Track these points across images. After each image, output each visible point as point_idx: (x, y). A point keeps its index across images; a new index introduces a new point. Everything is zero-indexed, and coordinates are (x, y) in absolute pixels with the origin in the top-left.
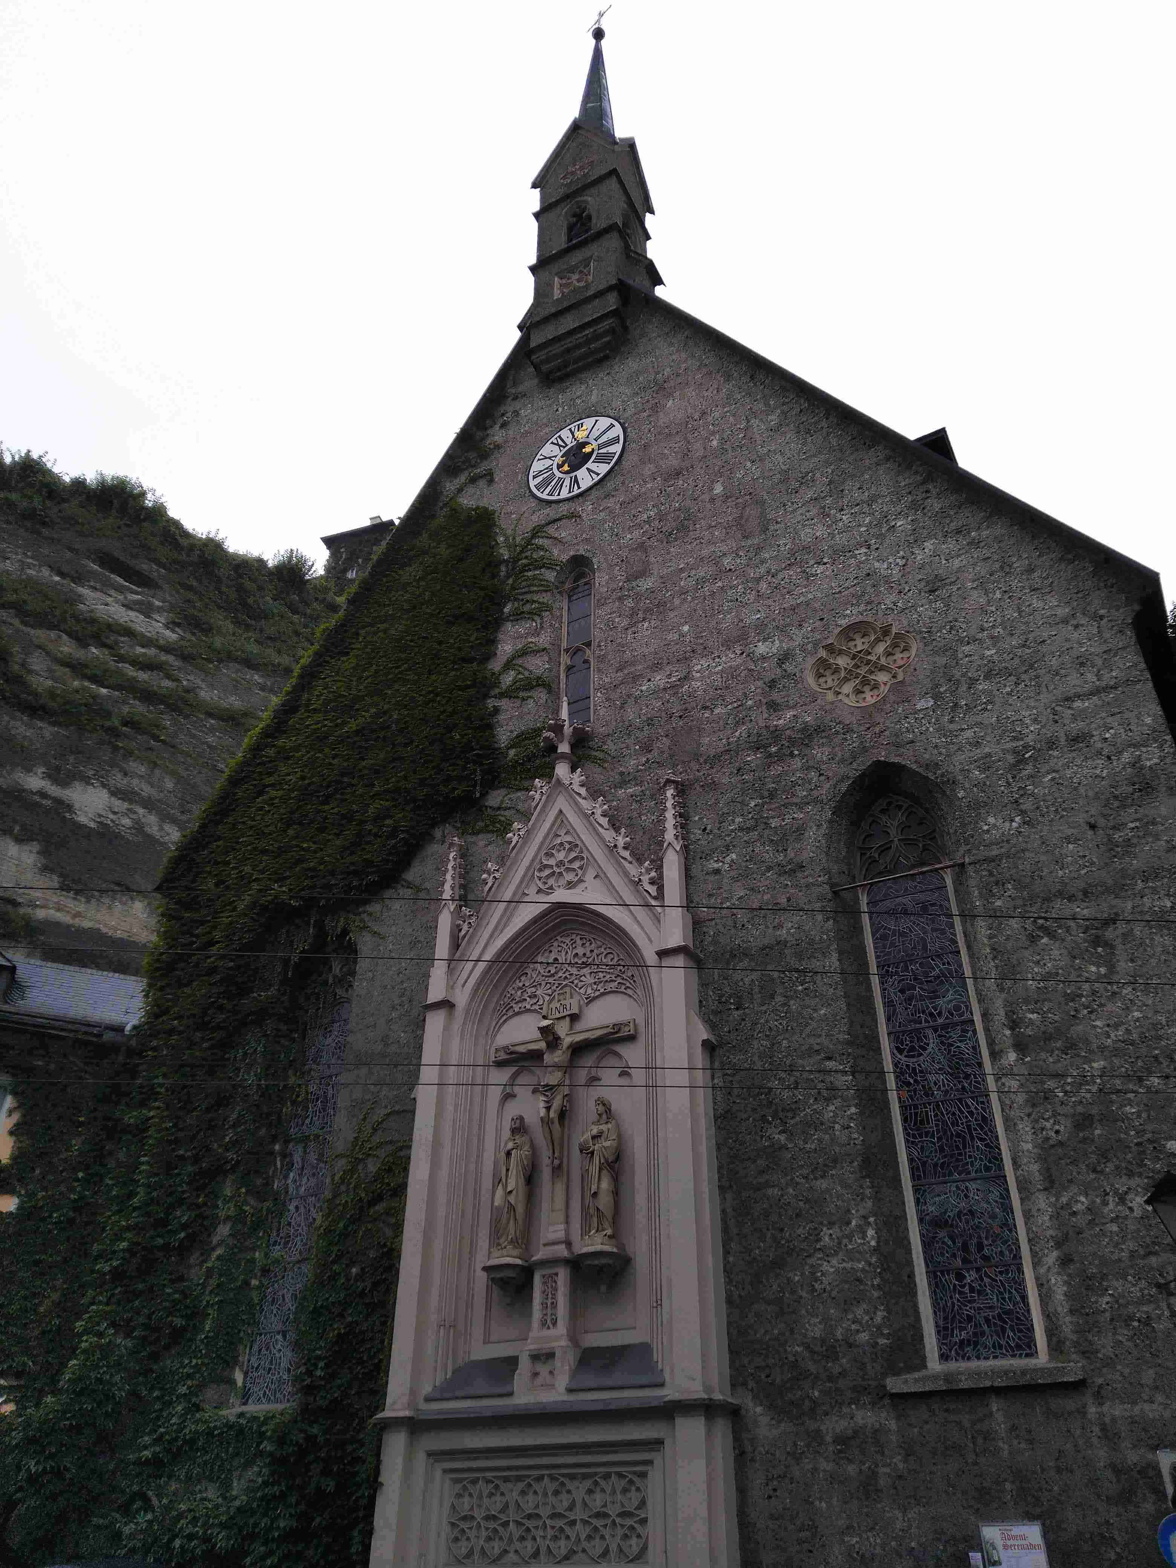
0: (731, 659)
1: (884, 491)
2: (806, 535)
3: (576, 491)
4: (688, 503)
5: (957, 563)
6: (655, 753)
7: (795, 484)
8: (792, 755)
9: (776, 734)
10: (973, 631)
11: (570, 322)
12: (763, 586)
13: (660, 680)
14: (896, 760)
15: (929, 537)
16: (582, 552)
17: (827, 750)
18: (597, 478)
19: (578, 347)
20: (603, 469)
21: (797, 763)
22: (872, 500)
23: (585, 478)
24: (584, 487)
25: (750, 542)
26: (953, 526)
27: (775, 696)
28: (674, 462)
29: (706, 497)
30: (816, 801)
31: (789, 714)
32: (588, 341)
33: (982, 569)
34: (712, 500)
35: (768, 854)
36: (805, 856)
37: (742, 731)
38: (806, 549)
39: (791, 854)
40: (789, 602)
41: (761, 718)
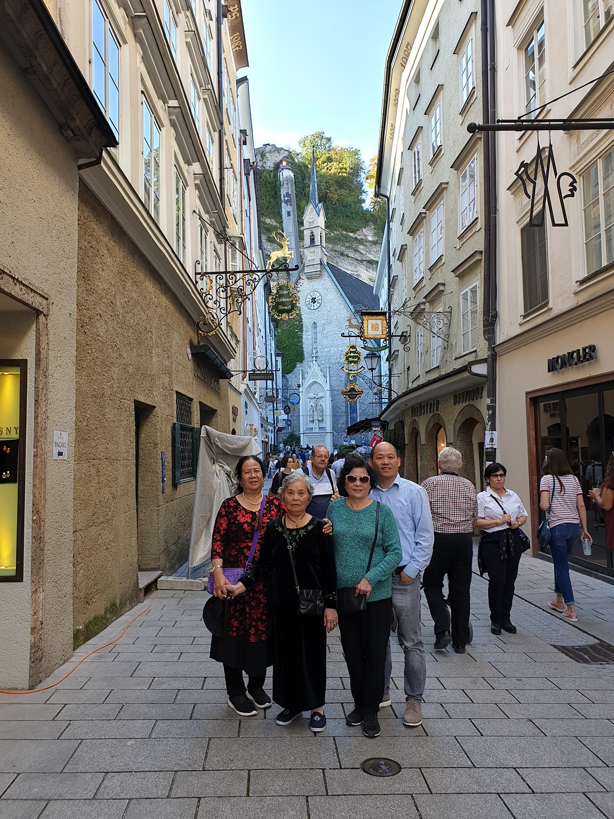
0: (336, 349)
3: (314, 308)
6: (326, 361)
9: (340, 362)
11: (312, 269)
13: (327, 349)
16: (315, 322)
18: (317, 307)
32: (315, 275)
35: (338, 379)
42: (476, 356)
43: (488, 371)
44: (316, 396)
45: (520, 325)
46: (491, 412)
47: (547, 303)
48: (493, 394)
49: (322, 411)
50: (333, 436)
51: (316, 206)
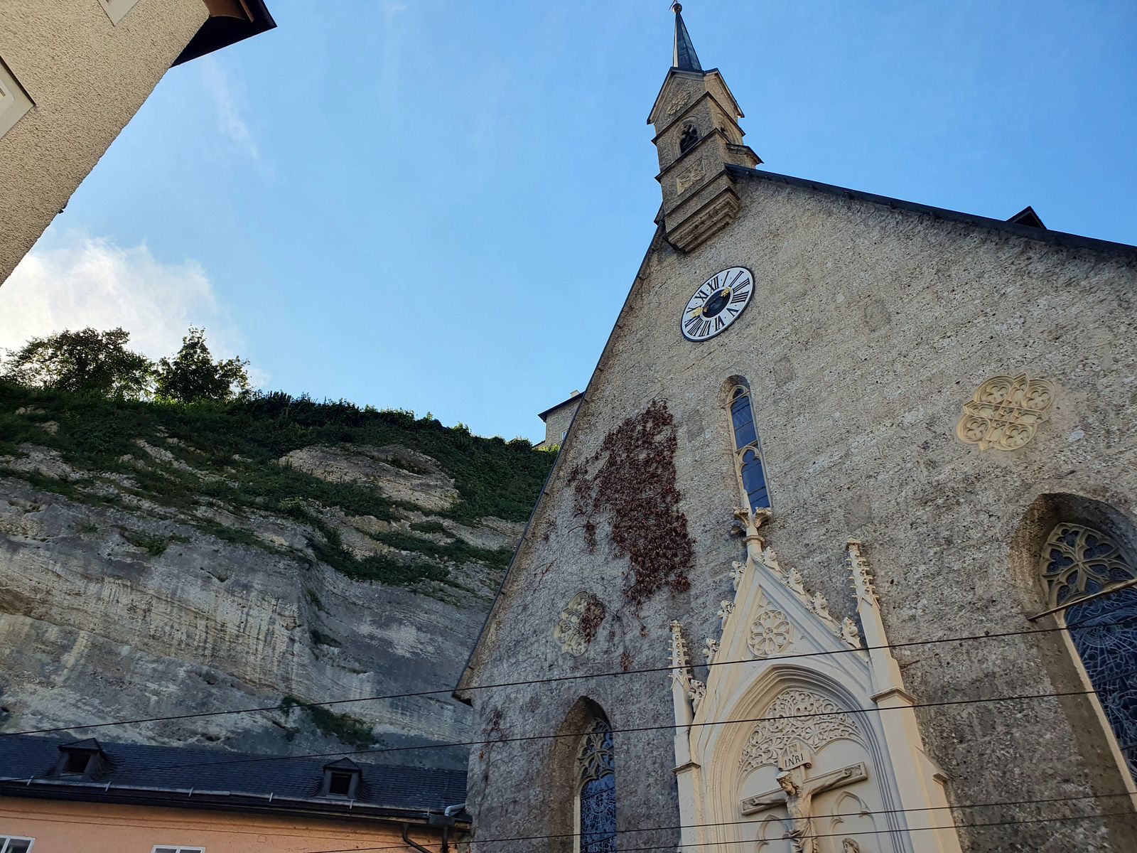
1: (989, 267)
2: (927, 318)
3: (722, 328)
4: (817, 315)
5: (1074, 310)
6: (833, 522)
7: (905, 280)
8: (958, 503)
10: (1107, 364)
11: (694, 206)
12: (898, 367)
13: (823, 461)
14: (1061, 490)
15: (1041, 294)
16: (735, 373)
17: (991, 493)
18: (736, 314)
19: (703, 223)
20: (740, 306)
21: (965, 509)
22: (980, 276)
23: (726, 316)
24: (727, 323)
25: (877, 334)
26: (1061, 281)
27: (931, 455)
28: (798, 287)
29: (832, 307)
30: (994, 539)
31: (948, 468)
32: (711, 217)
33: (1101, 310)
34: (837, 308)
35: (956, 595)
36: (994, 592)
37: (907, 491)
38: (930, 329)
39: (979, 592)
40: (925, 374)
41: (922, 475)
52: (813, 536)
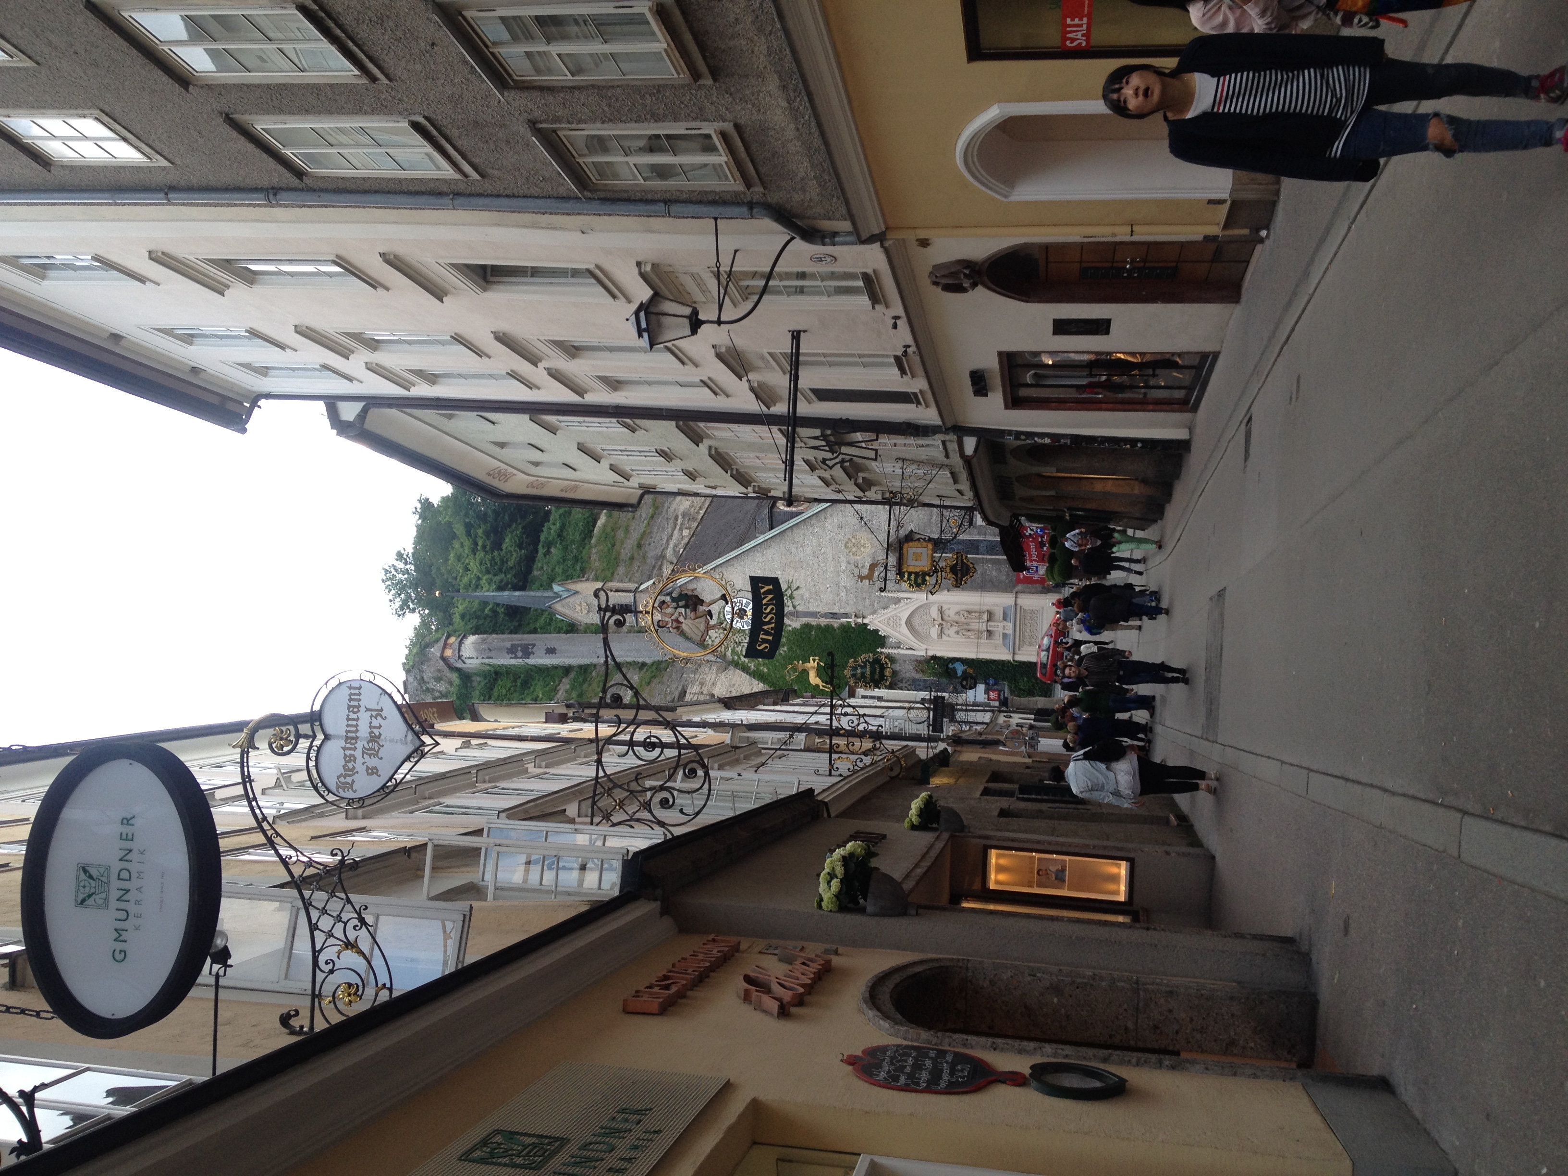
13: (842, 594)
42: (950, 441)
43: (973, 436)
44: (937, 623)
45: (927, 406)
46: (1023, 437)
47: (915, 394)
48: (1002, 433)
49: (969, 612)
50: (1024, 592)
51: (557, 595)
52: (867, 602)
